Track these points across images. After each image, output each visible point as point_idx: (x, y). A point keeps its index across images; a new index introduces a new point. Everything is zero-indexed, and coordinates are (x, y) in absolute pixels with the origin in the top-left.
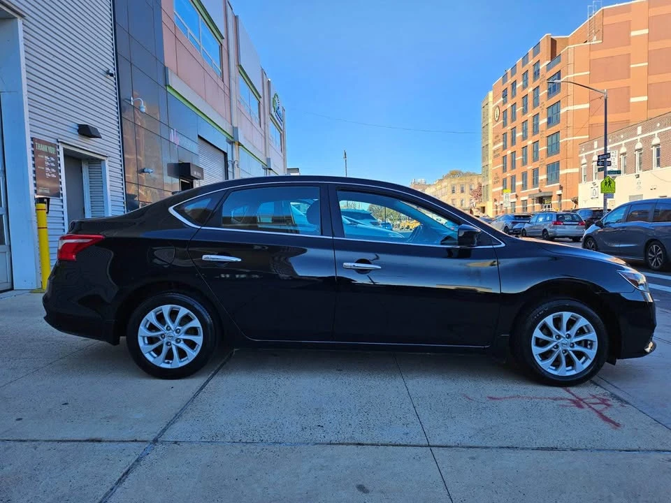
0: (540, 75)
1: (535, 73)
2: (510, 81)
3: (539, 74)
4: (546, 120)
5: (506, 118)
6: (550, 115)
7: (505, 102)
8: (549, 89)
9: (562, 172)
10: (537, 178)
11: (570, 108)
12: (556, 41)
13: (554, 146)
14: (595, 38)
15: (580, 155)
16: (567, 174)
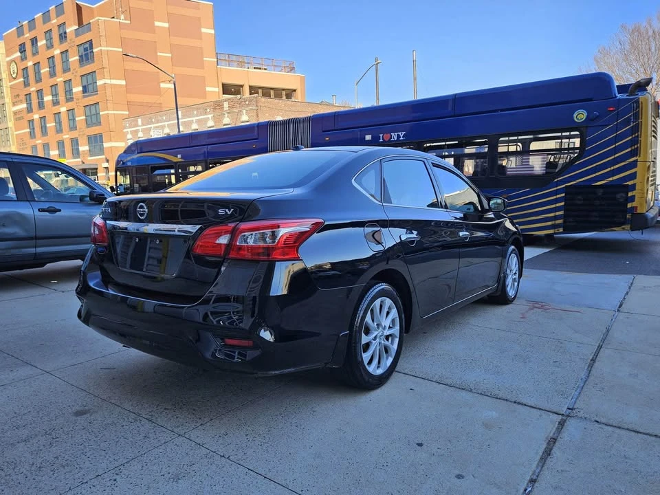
0: (68, 40)
1: (61, 35)
2: (28, 35)
3: (66, 37)
4: (80, 89)
5: (28, 76)
6: (85, 83)
7: (23, 58)
8: (81, 57)
9: (106, 145)
10: (78, 149)
11: (108, 81)
12: (81, 8)
13: (94, 117)
14: (122, 17)
15: (125, 131)
16: (111, 147)
